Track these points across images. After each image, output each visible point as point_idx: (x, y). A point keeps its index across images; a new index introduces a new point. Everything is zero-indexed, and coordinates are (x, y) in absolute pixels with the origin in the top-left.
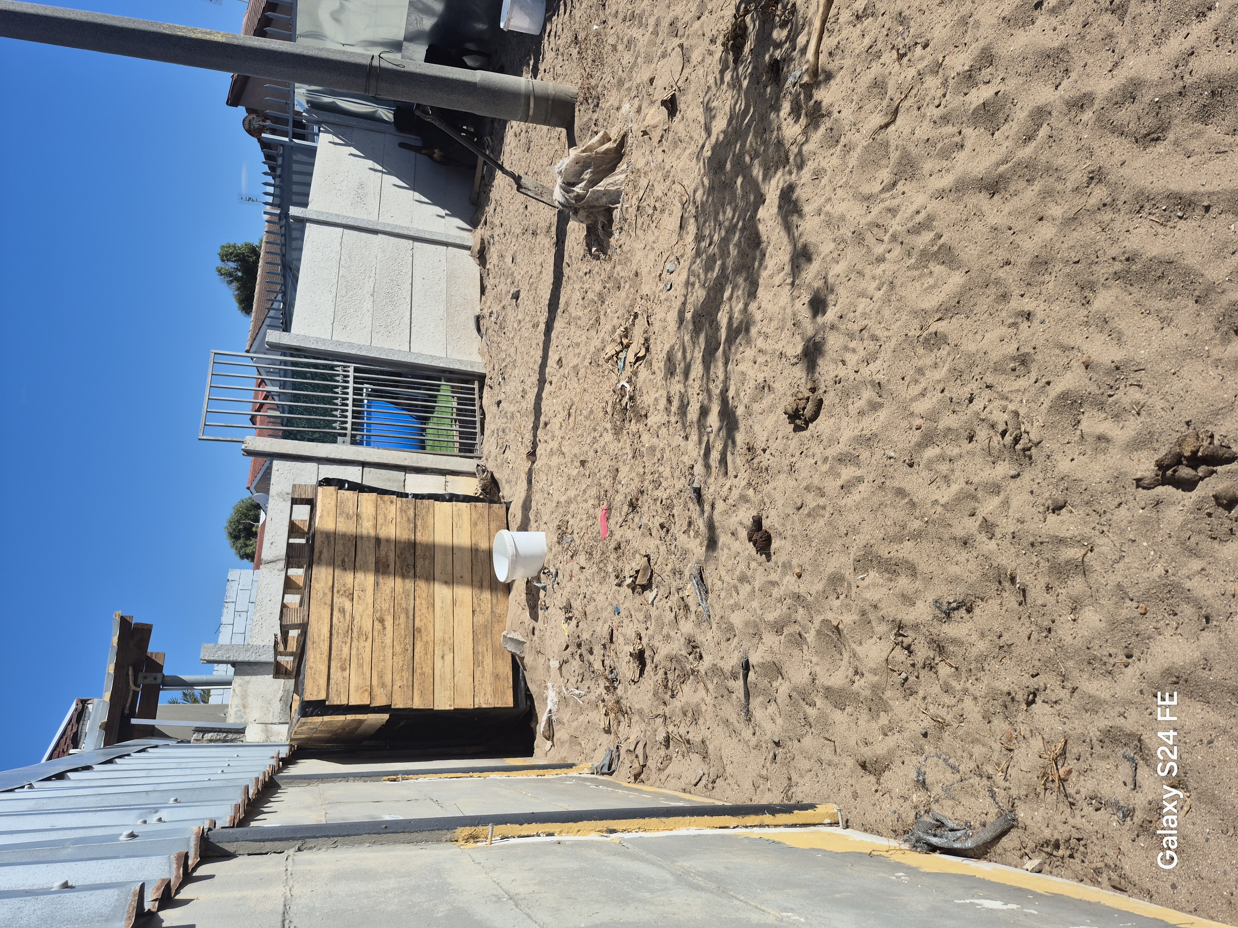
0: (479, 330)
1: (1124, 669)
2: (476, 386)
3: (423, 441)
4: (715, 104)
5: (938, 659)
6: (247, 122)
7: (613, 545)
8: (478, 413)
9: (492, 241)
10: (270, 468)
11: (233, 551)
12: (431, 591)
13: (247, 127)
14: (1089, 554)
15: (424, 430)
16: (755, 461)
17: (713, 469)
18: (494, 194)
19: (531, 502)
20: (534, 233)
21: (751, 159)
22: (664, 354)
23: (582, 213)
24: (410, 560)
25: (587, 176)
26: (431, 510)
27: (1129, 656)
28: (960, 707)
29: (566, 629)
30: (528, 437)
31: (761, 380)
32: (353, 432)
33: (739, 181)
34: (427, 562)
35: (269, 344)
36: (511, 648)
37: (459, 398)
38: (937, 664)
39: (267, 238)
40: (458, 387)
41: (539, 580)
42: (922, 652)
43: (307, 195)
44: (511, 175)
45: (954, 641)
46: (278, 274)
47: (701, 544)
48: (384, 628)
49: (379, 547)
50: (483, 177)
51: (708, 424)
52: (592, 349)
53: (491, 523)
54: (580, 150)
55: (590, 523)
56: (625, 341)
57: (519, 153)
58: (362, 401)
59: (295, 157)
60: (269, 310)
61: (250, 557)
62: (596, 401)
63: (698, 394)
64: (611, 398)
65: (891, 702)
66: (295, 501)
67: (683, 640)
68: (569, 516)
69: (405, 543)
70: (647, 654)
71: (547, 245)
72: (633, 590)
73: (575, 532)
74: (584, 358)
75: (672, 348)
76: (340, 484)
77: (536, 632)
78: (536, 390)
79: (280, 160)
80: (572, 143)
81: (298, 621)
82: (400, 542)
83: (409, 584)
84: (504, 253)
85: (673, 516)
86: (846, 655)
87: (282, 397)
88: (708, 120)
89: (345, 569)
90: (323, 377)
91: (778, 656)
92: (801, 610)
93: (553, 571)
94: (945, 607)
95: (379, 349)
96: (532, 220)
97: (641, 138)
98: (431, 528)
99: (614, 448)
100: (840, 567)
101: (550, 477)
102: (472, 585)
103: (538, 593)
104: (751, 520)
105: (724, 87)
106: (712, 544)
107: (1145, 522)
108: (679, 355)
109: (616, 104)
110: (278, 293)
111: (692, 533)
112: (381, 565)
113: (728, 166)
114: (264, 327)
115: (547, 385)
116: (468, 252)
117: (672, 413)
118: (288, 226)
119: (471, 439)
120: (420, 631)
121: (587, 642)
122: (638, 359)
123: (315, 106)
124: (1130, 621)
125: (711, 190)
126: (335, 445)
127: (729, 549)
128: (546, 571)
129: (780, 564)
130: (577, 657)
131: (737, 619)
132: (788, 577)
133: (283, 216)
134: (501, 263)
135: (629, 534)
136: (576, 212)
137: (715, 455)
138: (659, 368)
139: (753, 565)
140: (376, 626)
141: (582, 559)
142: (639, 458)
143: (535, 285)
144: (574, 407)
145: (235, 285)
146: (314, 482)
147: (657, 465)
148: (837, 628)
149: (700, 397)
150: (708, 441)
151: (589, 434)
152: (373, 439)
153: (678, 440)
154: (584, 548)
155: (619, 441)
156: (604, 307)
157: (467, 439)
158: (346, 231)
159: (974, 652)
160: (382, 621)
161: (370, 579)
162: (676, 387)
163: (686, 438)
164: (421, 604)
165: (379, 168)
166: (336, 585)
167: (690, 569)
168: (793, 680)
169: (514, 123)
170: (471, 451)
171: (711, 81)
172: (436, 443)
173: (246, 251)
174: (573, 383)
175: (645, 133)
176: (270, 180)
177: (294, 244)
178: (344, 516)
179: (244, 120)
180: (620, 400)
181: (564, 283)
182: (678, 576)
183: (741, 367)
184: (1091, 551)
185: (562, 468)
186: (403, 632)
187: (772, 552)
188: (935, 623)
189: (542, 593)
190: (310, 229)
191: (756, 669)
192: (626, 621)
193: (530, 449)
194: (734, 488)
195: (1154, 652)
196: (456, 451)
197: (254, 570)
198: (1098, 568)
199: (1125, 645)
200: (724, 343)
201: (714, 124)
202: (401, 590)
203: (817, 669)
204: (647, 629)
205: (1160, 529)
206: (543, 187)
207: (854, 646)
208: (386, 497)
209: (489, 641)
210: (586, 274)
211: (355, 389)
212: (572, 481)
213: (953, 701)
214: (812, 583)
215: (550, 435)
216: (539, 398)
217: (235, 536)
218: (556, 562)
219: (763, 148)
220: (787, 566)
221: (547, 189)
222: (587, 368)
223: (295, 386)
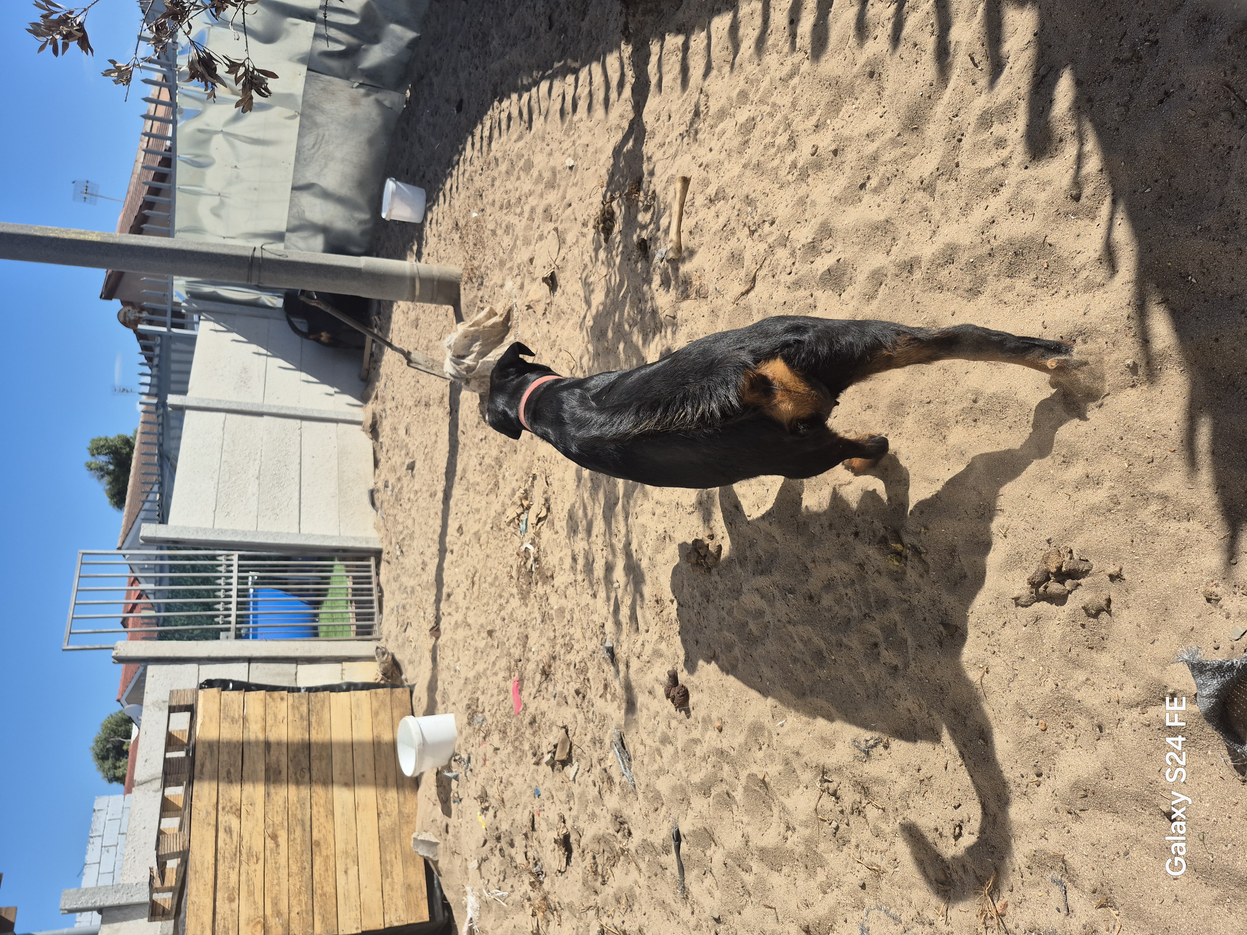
0: (373, 504)
1: (1037, 789)
2: (372, 562)
3: (316, 628)
4: (591, 279)
5: (864, 802)
6: (122, 315)
7: (527, 720)
8: (375, 592)
9: (384, 415)
10: (144, 675)
11: (100, 775)
12: (330, 796)
13: (122, 319)
14: (986, 675)
15: (316, 615)
16: (665, 613)
17: (624, 626)
18: (384, 369)
19: (436, 681)
20: (427, 405)
21: (630, 326)
22: (565, 513)
23: (473, 383)
24: (305, 763)
25: (476, 348)
26: (327, 703)
27: (1039, 775)
28: (892, 851)
29: (483, 821)
30: (431, 611)
31: (661, 531)
32: (238, 626)
33: (621, 346)
34: (324, 763)
35: (143, 538)
36: (423, 852)
37: (354, 578)
38: (864, 807)
39: (143, 428)
40: (353, 566)
41: (449, 768)
42: (849, 797)
43: (187, 383)
44: (401, 351)
45: (877, 781)
46: (155, 465)
47: (619, 707)
48: (278, 846)
49: (269, 751)
50: (372, 355)
51: (615, 580)
52: (493, 514)
53: (395, 711)
54: (467, 325)
55: (501, 698)
56: (525, 503)
57: (408, 330)
58: (247, 590)
59: (173, 346)
60: (144, 502)
61: (121, 779)
62: (501, 566)
63: (602, 550)
64: (515, 562)
65: (825, 855)
66: (172, 709)
67: (609, 817)
68: (479, 692)
69: (298, 744)
70: (572, 839)
71: (441, 415)
72: (553, 767)
73: (487, 710)
74: (485, 523)
75: (573, 506)
76: (223, 684)
77: (450, 830)
78: (437, 560)
79: (157, 351)
80: (459, 318)
81: (177, 848)
82: (293, 744)
83: (304, 791)
84: (397, 426)
85: (588, 680)
86: (776, 810)
87: (158, 594)
88: (587, 293)
89: (231, 782)
90: (205, 569)
91: (708, 821)
92: (726, 767)
93: (465, 756)
94: (863, 746)
95: (266, 534)
96: (424, 392)
97: (525, 312)
98: (327, 723)
99: (521, 613)
100: (759, 716)
101: (456, 652)
102: (376, 785)
103: (449, 784)
104: (667, 675)
105: (599, 263)
106: (631, 706)
107: (1029, 639)
108: (581, 513)
109: (500, 282)
110: (153, 484)
111: (609, 697)
112: (271, 773)
113: (610, 334)
114: (138, 520)
115: (448, 555)
116: (359, 427)
117: (578, 572)
118: (165, 415)
119: (369, 620)
120: (318, 844)
121: (507, 834)
122: (540, 520)
123: (194, 296)
124: (1034, 738)
125: (597, 355)
126: (218, 642)
127: (648, 709)
128: (457, 758)
129: (700, 720)
130: (497, 852)
131: (663, 785)
132: (709, 732)
133: (160, 405)
134: (394, 436)
135: (544, 705)
136: (468, 382)
137: (625, 611)
138: (561, 527)
139: (674, 723)
140: (267, 845)
141: (495, 739)
142: (548, 621)
143: (430, 454)
144: (478, 575)
145: (107, 479)
146: (194, 685)
147: (567, 627)
148: (763, 781)
149: (605, 553)
150: (616, 596)
151: (495, 601)
152: (260, 631)
153: (586, 598)
154: (497, 726)
155: (527, 605)
156: (502, 471)
157: (365, 620)
158: (229, 416)
159: (897, 790)
160: (274, 837)
161: (260, 789)
162: (580, 545)
163: (594, 596)
164: (319, 812)
165: (264, 351)
166: (221, 801)
167: (610, 736)
168: (726, 845)
169: (401, 303)
170: (369, 633)
171: (587, 259)
172: (331, 629)
173: (119, 444)
174: (475, 550)
175: (529, 307)
176: (147, 370)
177: (173, 433)
178: (229, 720)
179: (119, 313)
180: (525, 563)
181: (460, 450)
182: (598, 745)
183: (642, 520)
184: (987, 672)
185: (469, 640)
186: (299, 849)
187: (691, 707)
188: (856, 764)
189: (454, 783)
190: (189, 415)
191: (688, 838)
192: (547, 804)
193: (433, 624)
194: (646, 644)
195: (1061, 768)
196: (353, 635)
197: (125, 795)
198: (996, 689)
199: (1034, 763)
200: (623, 498)
201: (593, 297)
202: (295, 799)
203: (749, 829)
204: (570, 809)
205: (1043, 644)
206: (433, 360)
207: (782, 799)
208: (276, 694)
209: (398, 846)
210: (481, 440)
211: (239, 578)
212: (479, 654)
213: (885, 845)
214: (734, 735)
215: (454, 606)
216: (440, 569)
217: (102, 757)
218: (467, 745)
219: (639, 317)
220: (707, 721)
221: (438, 362)
222: (488, 533)
223: (173, 581)
